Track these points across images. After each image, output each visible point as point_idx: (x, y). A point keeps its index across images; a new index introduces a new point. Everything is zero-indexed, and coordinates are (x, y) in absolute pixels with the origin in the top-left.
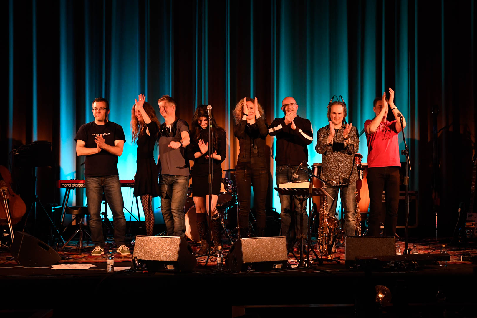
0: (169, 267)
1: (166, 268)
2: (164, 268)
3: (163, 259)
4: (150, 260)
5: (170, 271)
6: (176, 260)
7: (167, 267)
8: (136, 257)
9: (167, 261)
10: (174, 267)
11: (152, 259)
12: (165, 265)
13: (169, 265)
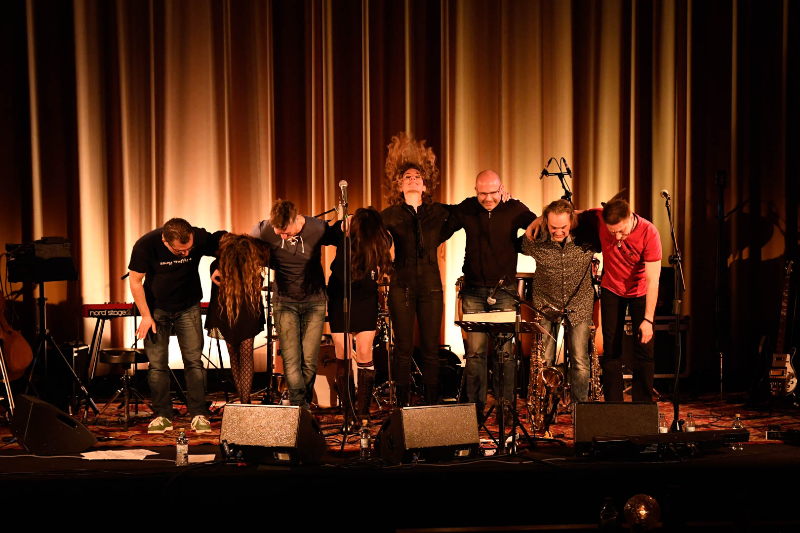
0: (281, 457)
1: (276, 458)
2: (274, 458)
3: (270, 442)
4: (250, 444)
5: (283, 463)
6: (293, 446)
7: (278, 457)
8: (225, 441)
9: (277, 447)
10: (291, 456)
11: (253, 443)
12: (274, 453)
13: (281, 453)
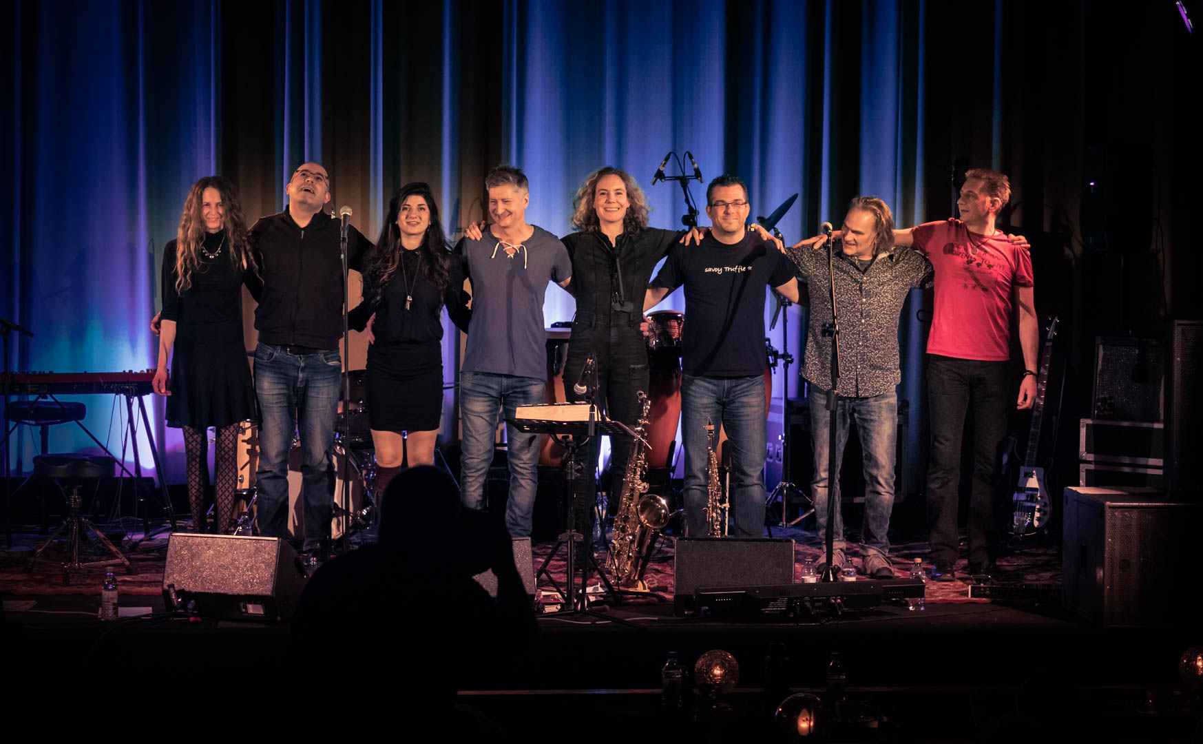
0: (251, 609)
1: (244, 610)
2: (240, 610)
3: (239, 590)
4: (207, 591)
5: (254, 619)
6: (269, 593)
7: (246, 609)
8: (171, 586)
9: (246, 596)
10: (265, 608)
11: (210, 588)
12: (242, 604)
13: (251, 603)
